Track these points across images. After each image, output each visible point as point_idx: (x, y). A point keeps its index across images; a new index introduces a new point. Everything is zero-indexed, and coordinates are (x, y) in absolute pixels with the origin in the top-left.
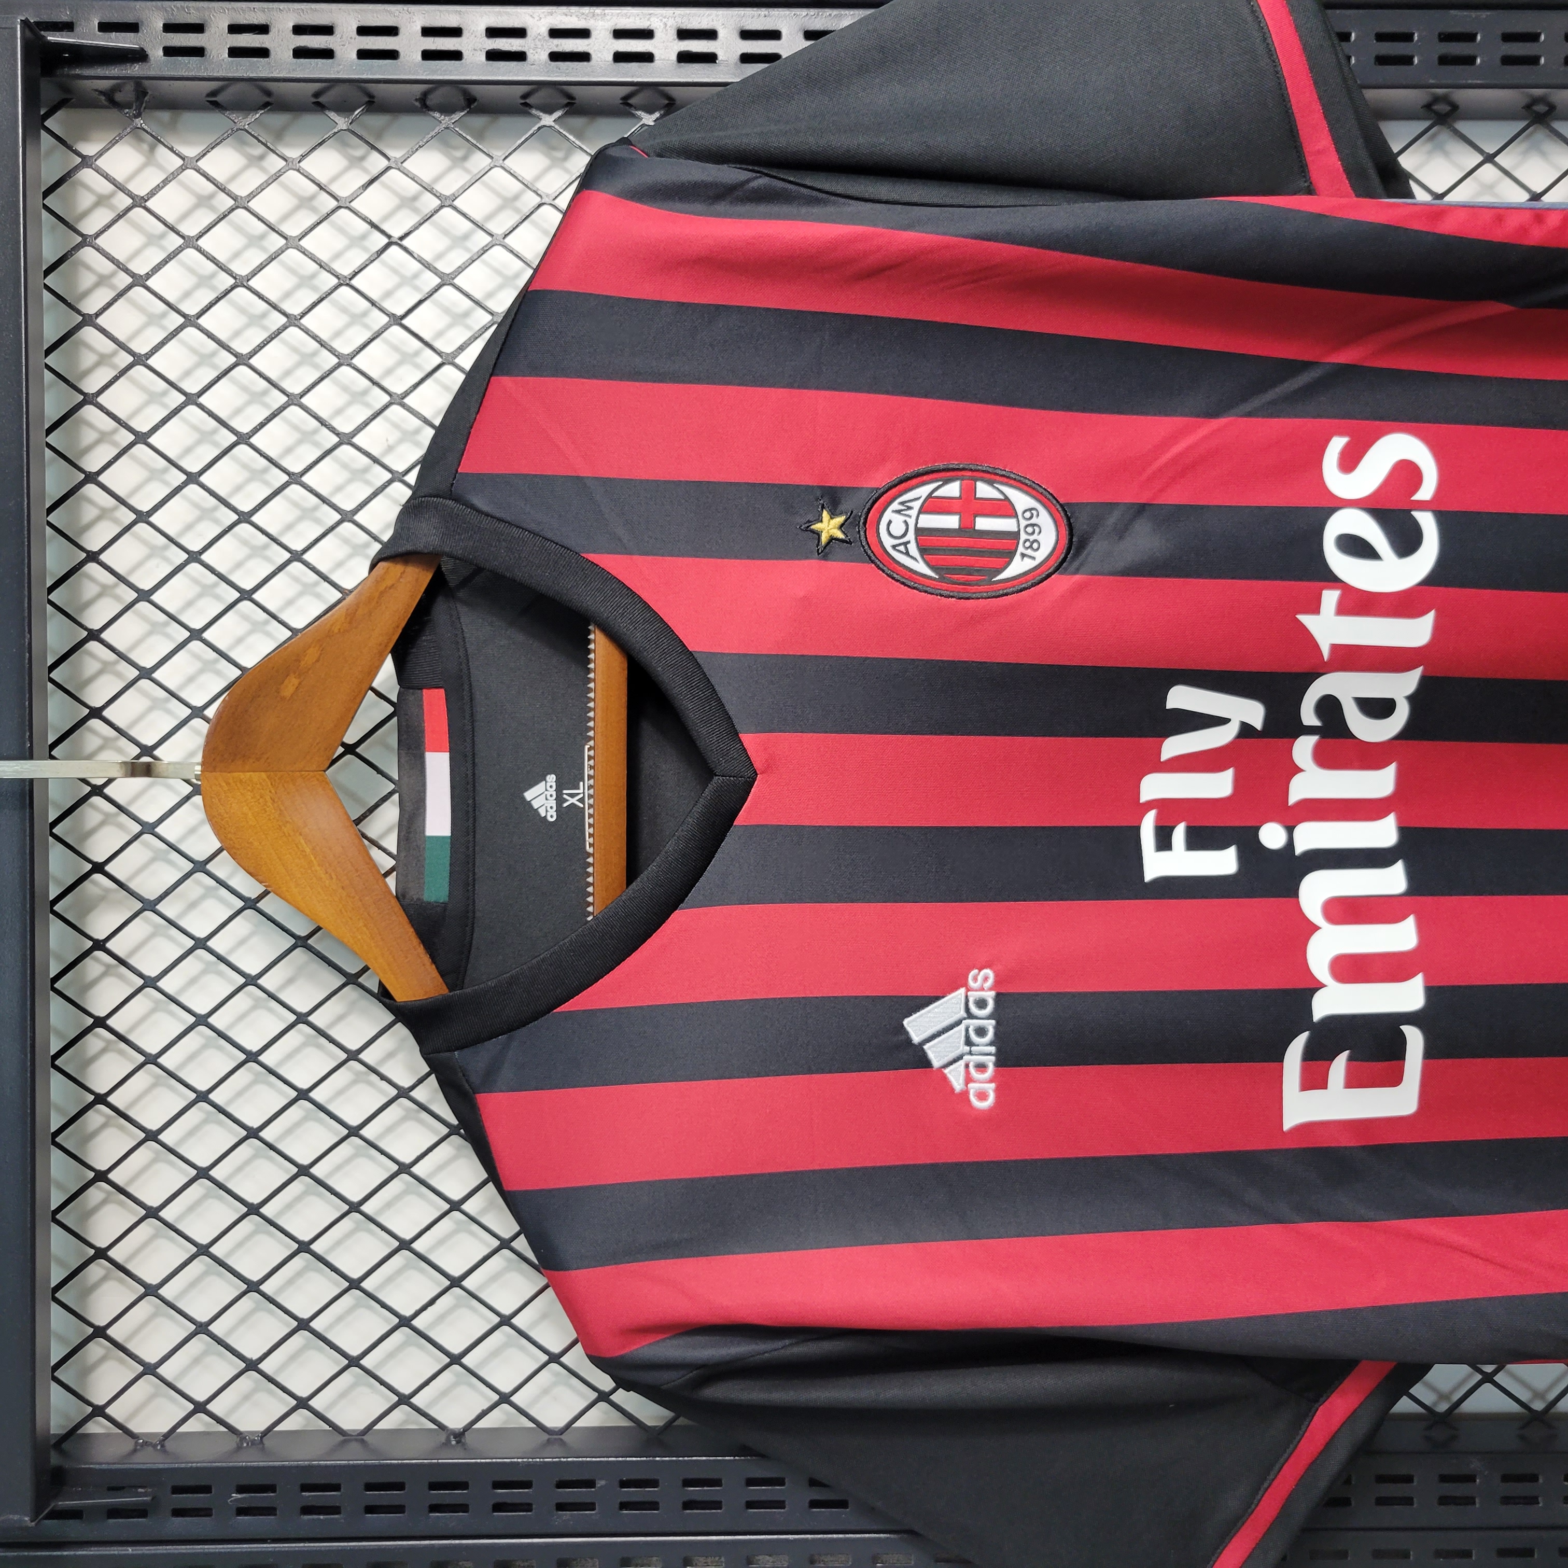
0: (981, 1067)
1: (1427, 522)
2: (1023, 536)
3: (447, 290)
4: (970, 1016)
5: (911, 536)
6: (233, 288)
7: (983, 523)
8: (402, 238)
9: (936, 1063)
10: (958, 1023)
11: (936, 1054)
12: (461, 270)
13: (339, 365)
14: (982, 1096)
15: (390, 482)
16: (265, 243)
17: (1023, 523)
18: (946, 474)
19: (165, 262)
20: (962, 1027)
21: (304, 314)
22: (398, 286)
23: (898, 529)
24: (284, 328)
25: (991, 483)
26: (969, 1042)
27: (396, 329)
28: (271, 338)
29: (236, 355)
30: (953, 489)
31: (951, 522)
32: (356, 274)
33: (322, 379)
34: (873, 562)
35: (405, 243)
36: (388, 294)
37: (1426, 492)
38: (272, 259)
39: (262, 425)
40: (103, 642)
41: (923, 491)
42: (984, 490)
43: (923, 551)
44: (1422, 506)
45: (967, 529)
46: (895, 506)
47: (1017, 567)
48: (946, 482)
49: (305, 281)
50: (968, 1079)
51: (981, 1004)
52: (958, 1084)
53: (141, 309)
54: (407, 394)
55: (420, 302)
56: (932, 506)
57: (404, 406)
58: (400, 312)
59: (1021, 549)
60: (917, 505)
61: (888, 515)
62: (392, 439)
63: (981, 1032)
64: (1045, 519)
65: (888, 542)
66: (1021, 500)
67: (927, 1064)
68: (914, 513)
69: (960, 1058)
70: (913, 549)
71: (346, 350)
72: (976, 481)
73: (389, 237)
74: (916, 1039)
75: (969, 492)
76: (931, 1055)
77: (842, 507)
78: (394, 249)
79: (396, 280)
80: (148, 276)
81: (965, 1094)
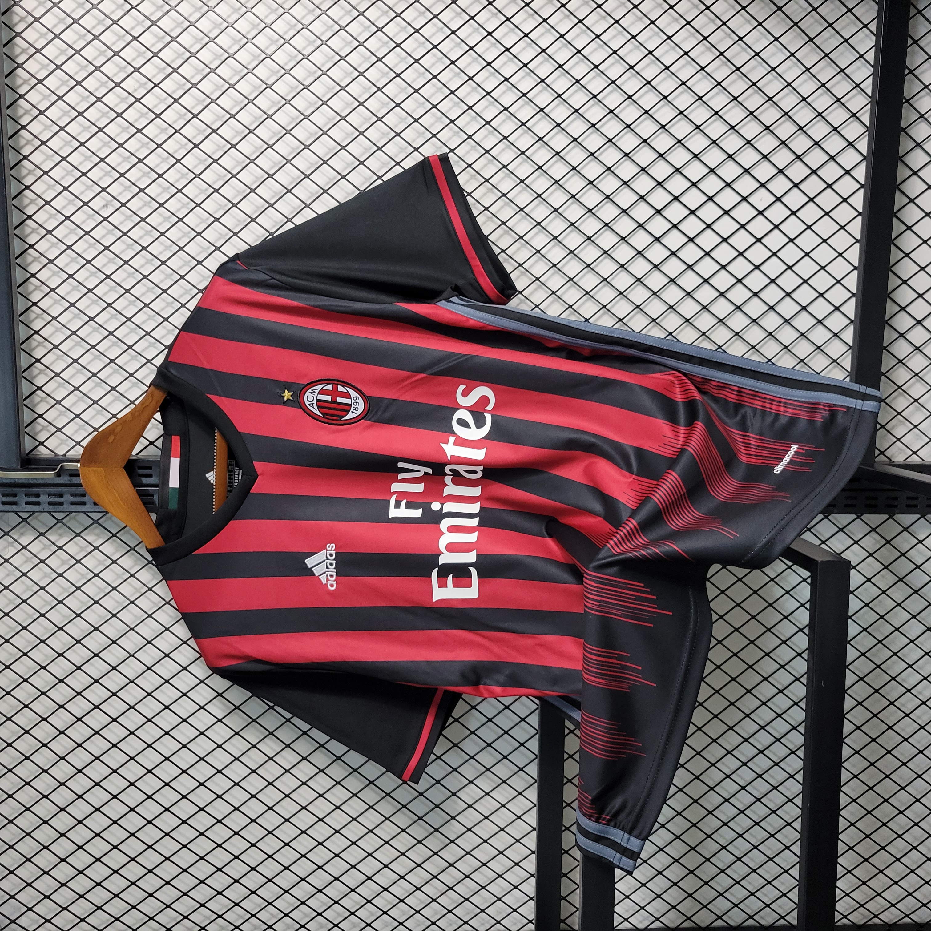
0: (332, 576)
1: (488, 417)
2: (353, 406)
3: (154, 27)
4: (328, 559)
5: (315, 402)
6: (72, 24)
7: (339, 400)
8: (136, 6)
9: (317, 575)
10: (324, 561)
11: (317, 571)
12: (159, 19)
13: (114, 55)
14: (332, 586)
15: (135, 102)
16: (84, 6)
17: (353, 401)
18: (327, 381)
19: (46, 12)
20: (325, 562)
21: (100, 35)
22: (137, 25)
23: (310, 399)
24: (93, 40)
25: (343, 386)
26: (327, 568)
27: (135, 42)
28: (88, 44)
29: (75, 50)
30: (330, 387)
31: (329, 398)
32: (119, 20)
33: (108, 61)
34: (301, 408)
35: (137, 8)
36: (133, 28)
37: (490, 407)
38: (87, 12)
39: (86, 78)
40: (29, 160)
41: (320, 387)
42: (340, 388)
43: (319, 407)
44: (488, 412)
45: (334, 402)
46: (310, 391)
47: (350, 416)
48: (328, 384)
49: (100, 22)
50: (328, 580)
51: (331, 555)
52: (324, 582)
53: (38, 31)
54: (140, 68)
55: (144, 32)
56: (322, 392)
57: (139, 72)
58: (136, 36)
59: (352, 410)
60: (317, 391)
61: (307, 393)
62: (136, 86)
63: (331, 564)
64: (360, 401)
65: (307, 403)
66: (353, 393)
67: (314, 575)
68: (316, 394)
69: (325, 573)
70: (315, 406)
71: (117, 50)
72: (338, 385)
73: (131, 5)
74: (310, 566)
75: (335, 389)
76: (315, 572)
77: (293, 389)
78: (133, 10)
79: (136, 23)
80: (40, 18)
81: (326, 585)
